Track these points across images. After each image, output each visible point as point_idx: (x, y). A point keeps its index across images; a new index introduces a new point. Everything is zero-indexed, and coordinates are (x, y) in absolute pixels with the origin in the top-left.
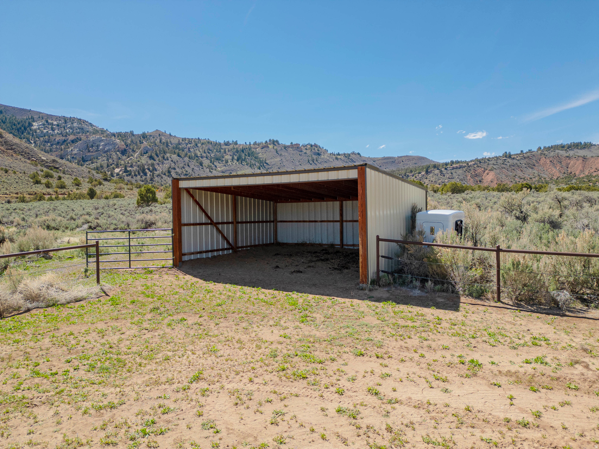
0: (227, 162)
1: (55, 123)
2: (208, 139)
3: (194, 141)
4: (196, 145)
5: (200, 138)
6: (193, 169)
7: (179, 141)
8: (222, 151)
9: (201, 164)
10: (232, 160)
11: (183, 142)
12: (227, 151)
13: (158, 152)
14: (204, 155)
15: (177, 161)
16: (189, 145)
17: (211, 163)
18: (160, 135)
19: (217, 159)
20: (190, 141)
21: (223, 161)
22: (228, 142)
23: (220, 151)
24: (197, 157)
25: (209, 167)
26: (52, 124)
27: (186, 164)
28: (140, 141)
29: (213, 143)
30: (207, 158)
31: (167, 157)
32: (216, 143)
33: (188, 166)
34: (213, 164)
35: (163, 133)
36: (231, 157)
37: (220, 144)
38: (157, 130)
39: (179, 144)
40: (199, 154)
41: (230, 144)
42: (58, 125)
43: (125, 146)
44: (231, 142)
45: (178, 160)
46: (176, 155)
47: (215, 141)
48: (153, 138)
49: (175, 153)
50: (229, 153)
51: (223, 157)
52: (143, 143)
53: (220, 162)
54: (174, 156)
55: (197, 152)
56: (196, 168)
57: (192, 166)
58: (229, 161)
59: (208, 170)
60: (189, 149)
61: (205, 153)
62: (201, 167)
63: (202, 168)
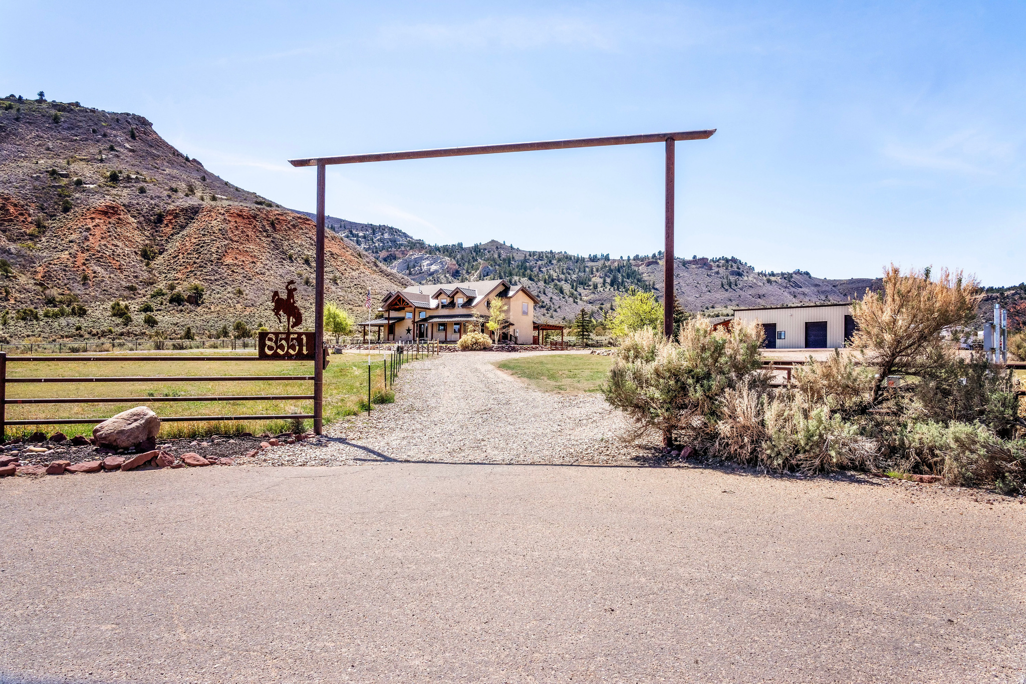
0: (595, 287)
1: (361, 234)
2: (565, 252)
3: (546, 257)
4: (550, 262)
5: (553, 252)
6: (551, 298)
7: (525, 256)
8: (587, 269)
9: (561, 291)
10: (604, 284)
11: (531, 258)
12: (594, 270)
13: (502, 274)
14: (562, 276)
15: (529, 287)
16: (540, 263)
17: (572, 288)
18: (497, 248)
19: (582, 283)
20: (540, 256)
21: (590, 286)
22: (595, 256)
23: (585, 271)
24: (553, 280)
25: (572, 295)
26: (357, 236)
27: (542, 290)
28: (473, 258)
29: (573, 258)
30: (566, 281)
31: (515, 282)
32: (578, 258)
33: (545, 294)
34: (576, 290)
35: (501, 244)
36: (601, 280)
37: (583, 260)
38: (493, 241)
39: (526, 260)
40: (555, 275)
41: (599, 259)
42: (364, 237)
43: (457, 266)
44: (599, 256)
45: (530, 285)
46: (526, 278)
47: (576, 255)
48: (489, 252)
49: (524, 276)
50: (598, 274)
51: (590, 280)
52: (477, 260)
53: (585, 288)
54: (524, 279)
55: (552, 272)
56: (554, 297)
57: (550, 295)
58: (599, 286)
59: (571, 299)
60: (540, 268)
61: (563, 273)
62: (562, 295)
63: (564, 298)
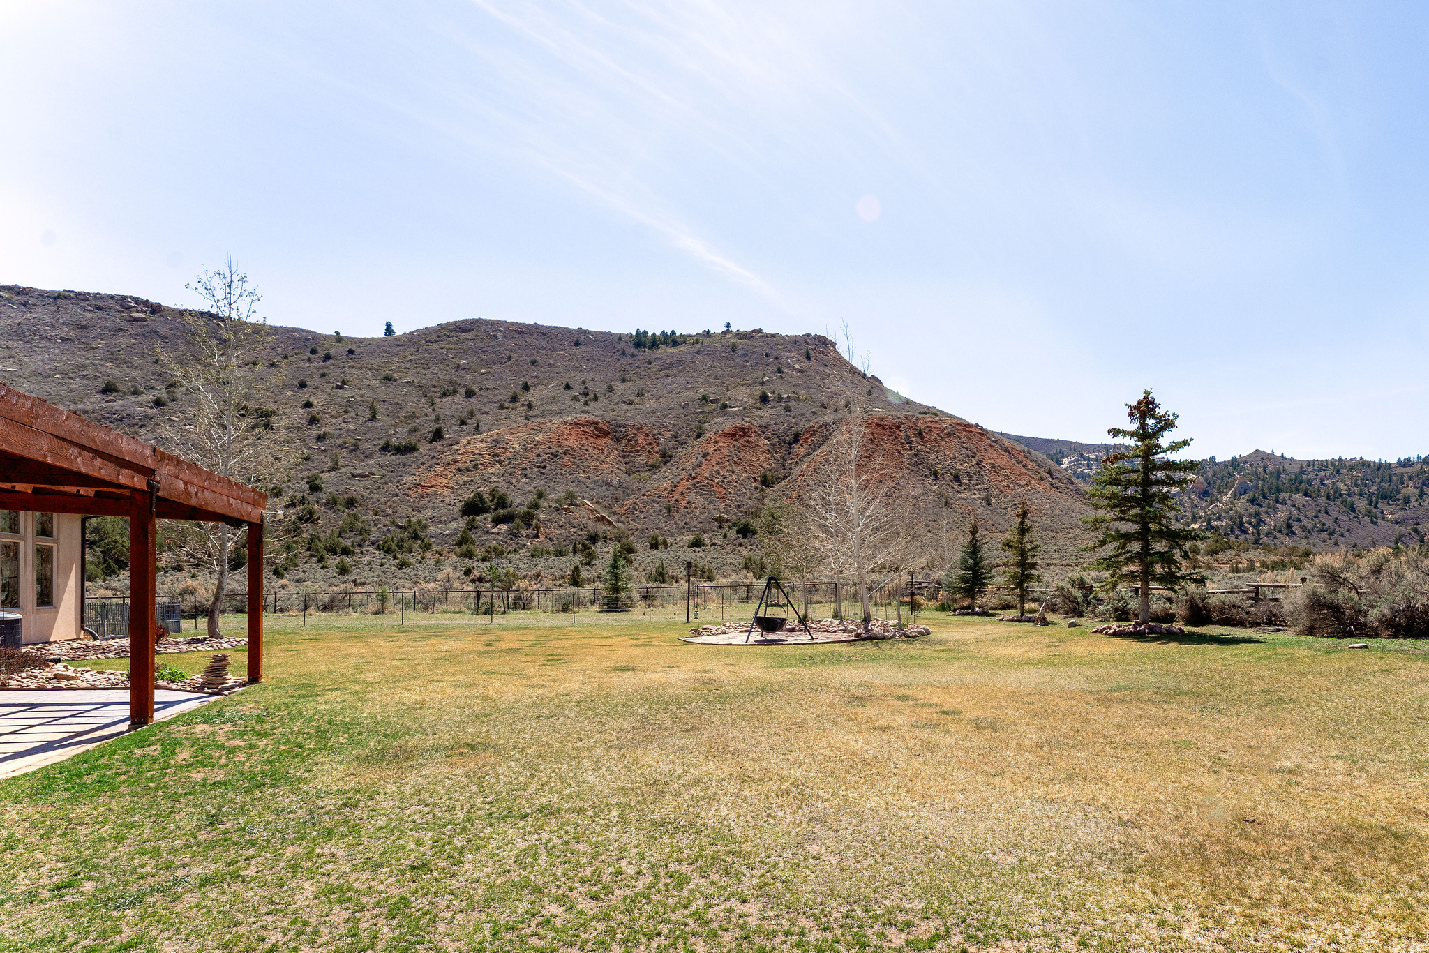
0: (1407, 501)
1: (1093, 456)
2: (1361, 458)
3: (1332, 465)
4: (1338, 471)
5: (1344, 458)
6: (1337, 519)
7: (1302, 467)
8: (1394, 478)
9: (1353, 509)
10: (1421, 497)
11: (1310, 469)
12: (1406, 478)
13: (1266, 491)
14: (1356, 490)
15: (1303, 506)
16: (1323, 473)
17: (1370, 504)
18: (1263, 459)
19: (1385, 497)
20: (1323, 465)
21: (1398, 500)
22: (1408, 460)
23: (1390, 481)
24: (1341, 495)
25: (1369, 513)
26: (1088, 459)
27: (1323, 509)
28: (1229, 474)
29: (1372, 464)
30: (1361, 495)
31: (1284, 500)
32: (1380, 464)
33: (1327, 513)
34: (1376, 507)
35: (1268, 454)
36: (1417, 491)
37: (1388, 465)
38: (1257, 451)
39: (1302, 472)
40: (1344, 489)
41: (1413, 463)
42: (1097, 460)
43: (1205, 485)
44: (1413, 460)
45: (1305, 503)
46: (1300, 494)
47: (1377, 461)
48: (1251, 465)
49: (1297, 491)
50: (1411, 484)
51: (1398, 492)
52: (1233, 476)
53: (1391, 502)
54: (1297, 495)
55: (1340, 485)
56: (1341, 517)
57: (1335, 514)
58: (1412, 499)
59: (1367, 519)
60: (1322, 480)
61: (1356, 485)
62: (1353, 514)
63: (1355, 517)
